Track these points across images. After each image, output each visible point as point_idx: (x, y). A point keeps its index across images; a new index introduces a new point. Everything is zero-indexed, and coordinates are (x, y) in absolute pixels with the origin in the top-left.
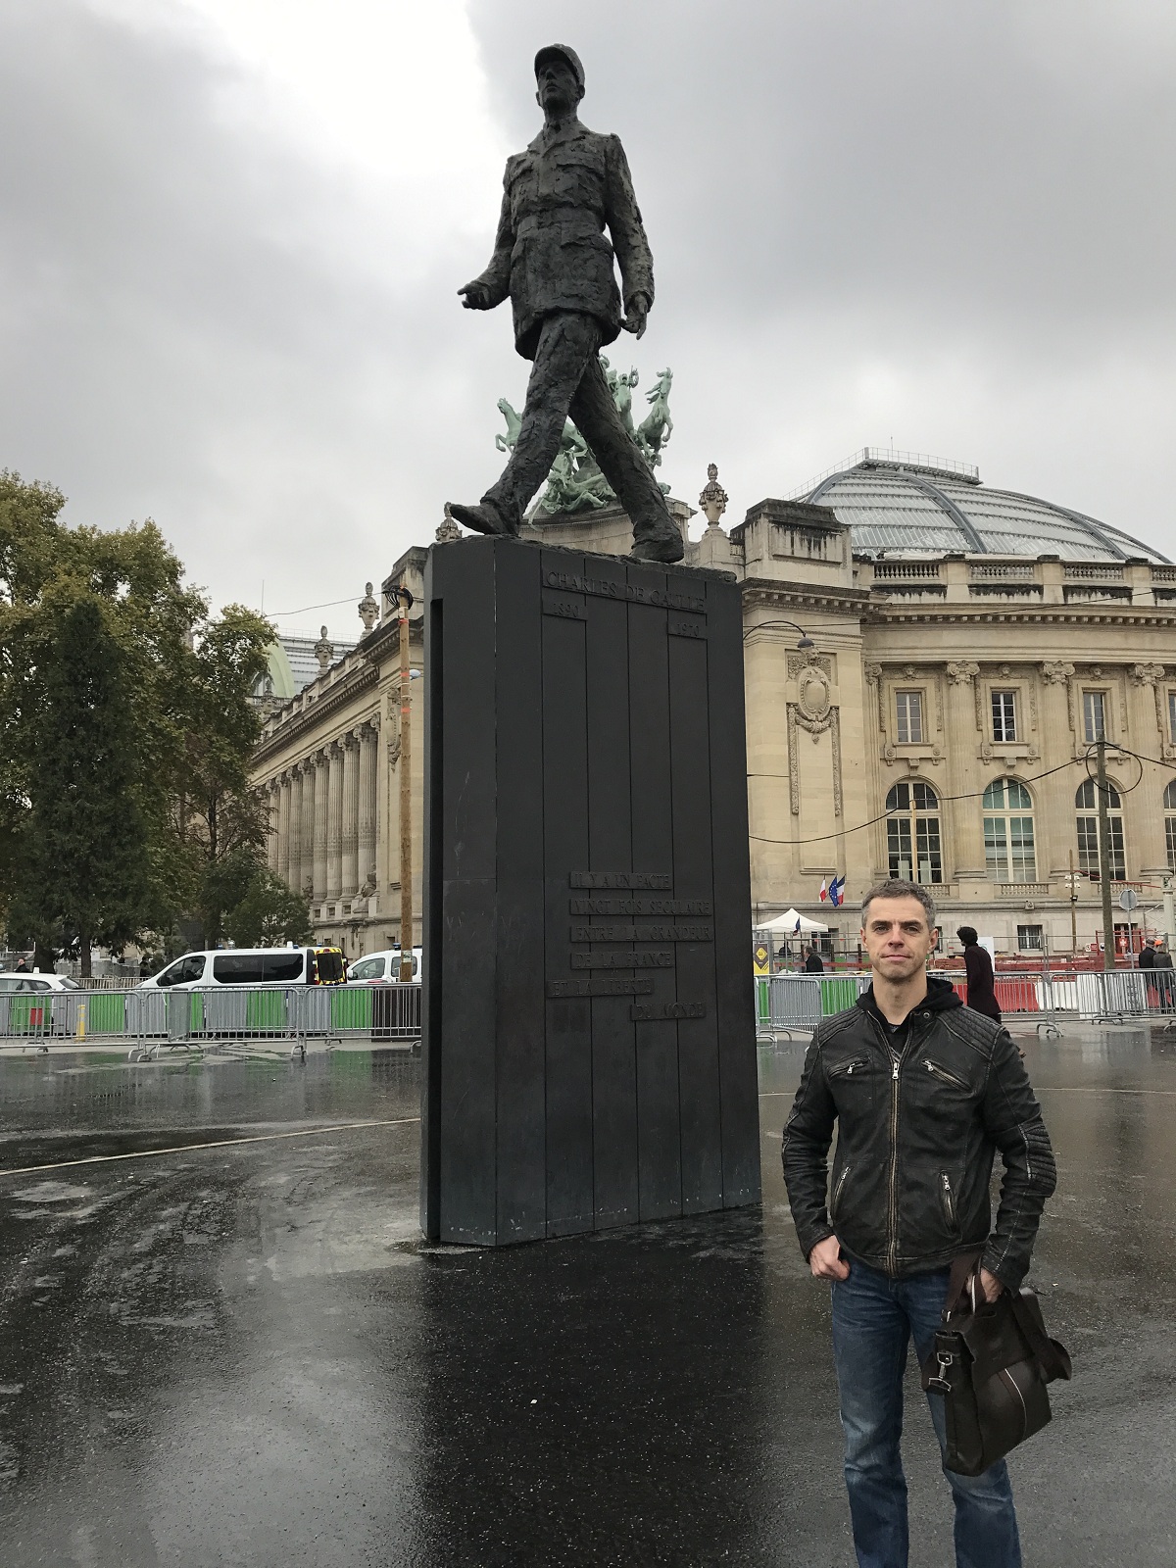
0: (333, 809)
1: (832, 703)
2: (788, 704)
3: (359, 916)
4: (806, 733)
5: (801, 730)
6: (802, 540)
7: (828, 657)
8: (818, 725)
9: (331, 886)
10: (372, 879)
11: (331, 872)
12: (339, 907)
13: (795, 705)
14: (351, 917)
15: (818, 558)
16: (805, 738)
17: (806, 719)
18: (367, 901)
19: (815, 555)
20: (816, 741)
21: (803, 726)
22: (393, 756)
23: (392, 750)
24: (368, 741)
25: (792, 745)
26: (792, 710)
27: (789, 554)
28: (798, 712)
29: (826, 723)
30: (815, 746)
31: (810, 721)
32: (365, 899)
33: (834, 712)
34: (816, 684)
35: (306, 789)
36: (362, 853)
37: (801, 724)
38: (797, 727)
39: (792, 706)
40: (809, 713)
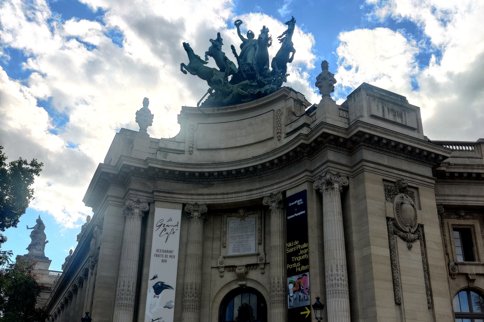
1: (419, 221)
2: (388, 219)
4: (402, 241)
5: (399, 239)
7: (412, 190)
8: (413, 236)
13: (393, 220)
15: (400, 123)
16: (401, 245)
17: (402, 230)
19: (398, 120)
20: (410, 248)
21: (400, 236)
25: (392, 249)
26: (390, 223)
28: (395, 225)
29: (416, 236)
30: (409, 252)
31: (405, 232)
33: (420, 229)
34: (407, 206)
37: (398, 234)
38: (395, 236)
39: (390, 220)
40: (404, 227)
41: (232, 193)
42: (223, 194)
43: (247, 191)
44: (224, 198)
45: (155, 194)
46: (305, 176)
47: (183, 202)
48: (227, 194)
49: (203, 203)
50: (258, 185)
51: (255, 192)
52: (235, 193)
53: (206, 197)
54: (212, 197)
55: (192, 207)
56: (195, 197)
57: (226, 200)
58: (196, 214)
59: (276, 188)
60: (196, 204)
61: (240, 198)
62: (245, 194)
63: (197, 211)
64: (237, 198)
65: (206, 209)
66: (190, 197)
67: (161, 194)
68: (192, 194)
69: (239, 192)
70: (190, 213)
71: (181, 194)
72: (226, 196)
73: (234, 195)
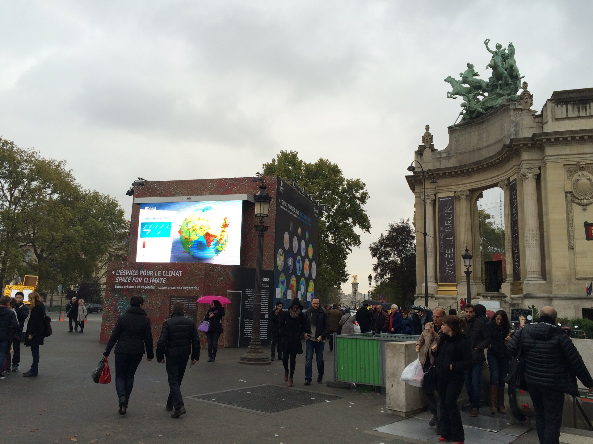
2: (565, 192)
4: (578, 206)
5: (574, 205)
6: (573, 108)
8: (586, 201)
13: (571, 193)
15: (584, 115)
16: (577, 209)
17: (578, 199)
19: (582, 114)
20: (585, 210)
25: (569, 213)
26: (569, 195)
27: (564, 116)
28: (573, 196)
29: (592, 200)
30: (585, 213)
31: (581, 200)
34: (584, 181)
37: (575, 202)
38: (572, 203)
39: (569, 193)
40: (580, 196)
41: (482, 180)
42: (477, 182)
43: (491, 178)
44: (478, 184)
45: (437, 188)
46: (515, 169)
47: (454, 190)
48: (480, 181)
49: (466, 189)
50: (496, 174)
51: (495, 178)
52: (484, 180)
53: (467, 185)
54: (471, 184)
55: (460, 193)
56: (461, 186)
57: (480, 185)
58: (463, 197)
59: (505, 176)
60: (462, 191)
61: (488, 183)
62: (490, 180)
63: (463, 195)
64: (486, 183)
65: (468, 193)
66: (458, 186)
67: (440, 188)
68: (459, 185)
69: (487, 179)
70: (459, 197)
71: (452, 186)
72: (479, 183)
73: (484, 182)
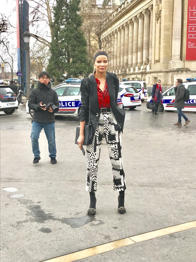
0: (135, 38)
3: (144, 71)
9: (134, 62)
10: (148, 60)
11: (134, 58)
12: (137, 68)
14: (141, 71)
18: (146, 66)
22: (157, 18)
23: (157, 16)
24: (147, 15)
32: (145, 66)
35: (126, 32)
36: (145, 51)
